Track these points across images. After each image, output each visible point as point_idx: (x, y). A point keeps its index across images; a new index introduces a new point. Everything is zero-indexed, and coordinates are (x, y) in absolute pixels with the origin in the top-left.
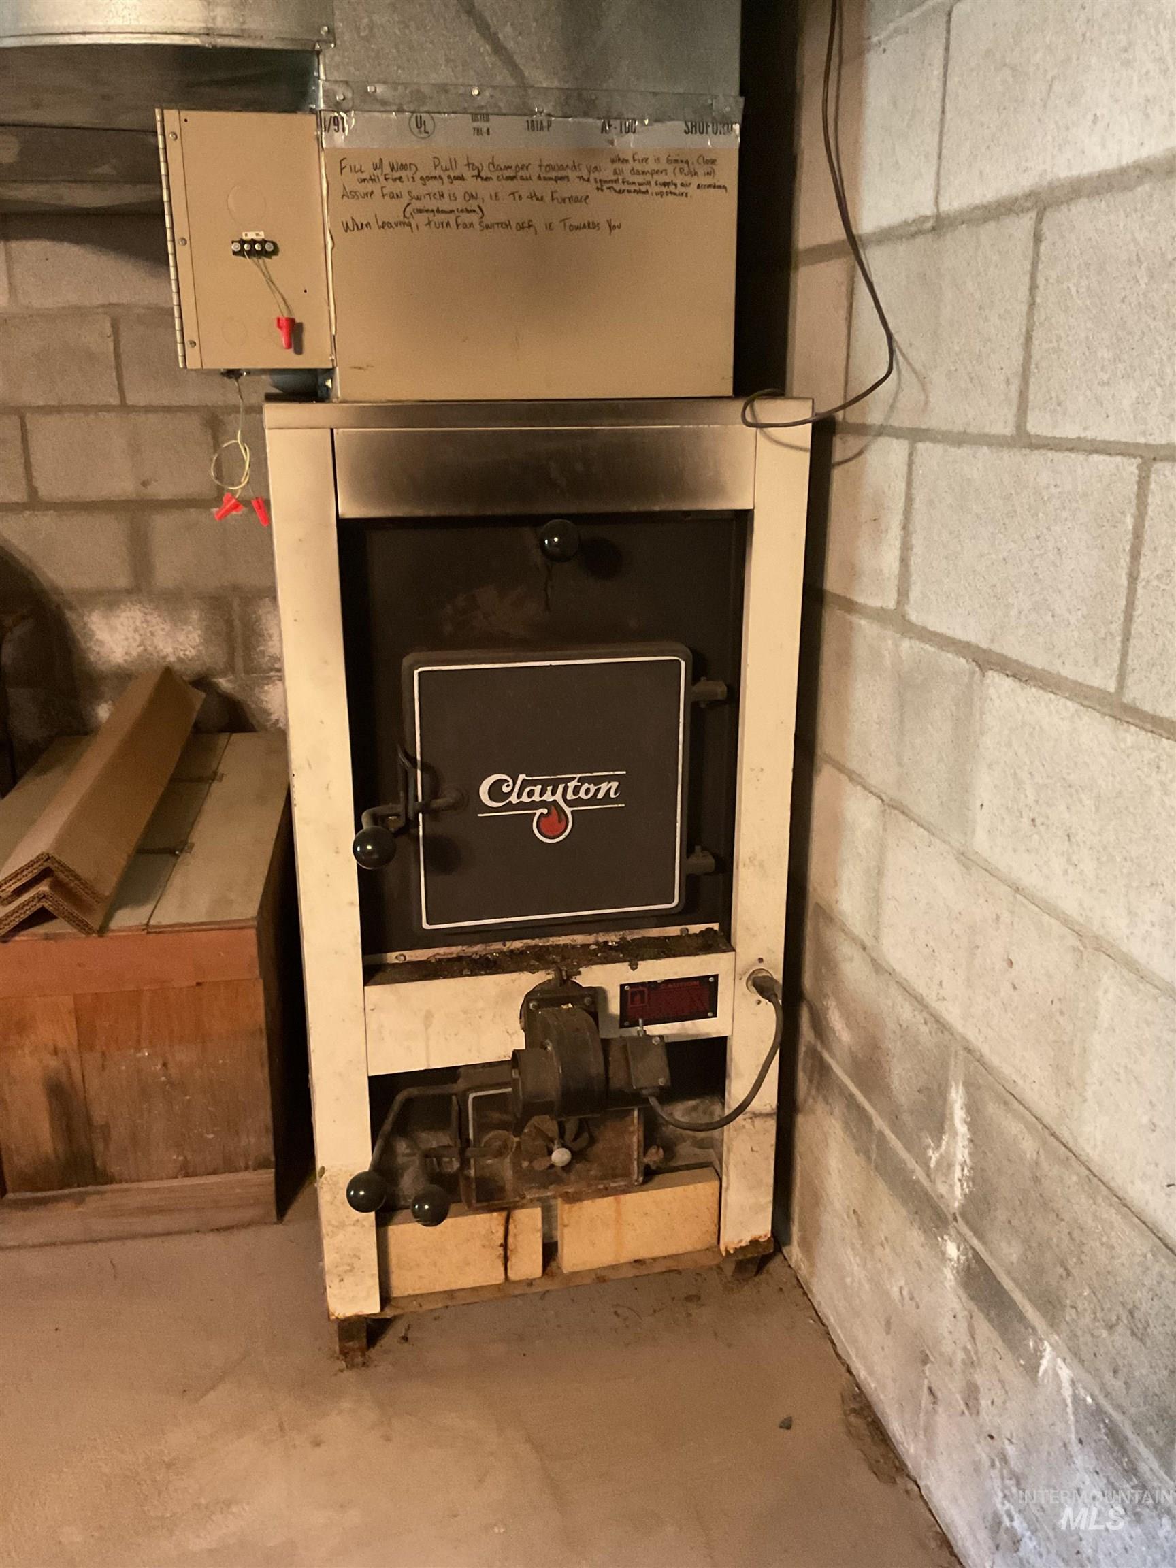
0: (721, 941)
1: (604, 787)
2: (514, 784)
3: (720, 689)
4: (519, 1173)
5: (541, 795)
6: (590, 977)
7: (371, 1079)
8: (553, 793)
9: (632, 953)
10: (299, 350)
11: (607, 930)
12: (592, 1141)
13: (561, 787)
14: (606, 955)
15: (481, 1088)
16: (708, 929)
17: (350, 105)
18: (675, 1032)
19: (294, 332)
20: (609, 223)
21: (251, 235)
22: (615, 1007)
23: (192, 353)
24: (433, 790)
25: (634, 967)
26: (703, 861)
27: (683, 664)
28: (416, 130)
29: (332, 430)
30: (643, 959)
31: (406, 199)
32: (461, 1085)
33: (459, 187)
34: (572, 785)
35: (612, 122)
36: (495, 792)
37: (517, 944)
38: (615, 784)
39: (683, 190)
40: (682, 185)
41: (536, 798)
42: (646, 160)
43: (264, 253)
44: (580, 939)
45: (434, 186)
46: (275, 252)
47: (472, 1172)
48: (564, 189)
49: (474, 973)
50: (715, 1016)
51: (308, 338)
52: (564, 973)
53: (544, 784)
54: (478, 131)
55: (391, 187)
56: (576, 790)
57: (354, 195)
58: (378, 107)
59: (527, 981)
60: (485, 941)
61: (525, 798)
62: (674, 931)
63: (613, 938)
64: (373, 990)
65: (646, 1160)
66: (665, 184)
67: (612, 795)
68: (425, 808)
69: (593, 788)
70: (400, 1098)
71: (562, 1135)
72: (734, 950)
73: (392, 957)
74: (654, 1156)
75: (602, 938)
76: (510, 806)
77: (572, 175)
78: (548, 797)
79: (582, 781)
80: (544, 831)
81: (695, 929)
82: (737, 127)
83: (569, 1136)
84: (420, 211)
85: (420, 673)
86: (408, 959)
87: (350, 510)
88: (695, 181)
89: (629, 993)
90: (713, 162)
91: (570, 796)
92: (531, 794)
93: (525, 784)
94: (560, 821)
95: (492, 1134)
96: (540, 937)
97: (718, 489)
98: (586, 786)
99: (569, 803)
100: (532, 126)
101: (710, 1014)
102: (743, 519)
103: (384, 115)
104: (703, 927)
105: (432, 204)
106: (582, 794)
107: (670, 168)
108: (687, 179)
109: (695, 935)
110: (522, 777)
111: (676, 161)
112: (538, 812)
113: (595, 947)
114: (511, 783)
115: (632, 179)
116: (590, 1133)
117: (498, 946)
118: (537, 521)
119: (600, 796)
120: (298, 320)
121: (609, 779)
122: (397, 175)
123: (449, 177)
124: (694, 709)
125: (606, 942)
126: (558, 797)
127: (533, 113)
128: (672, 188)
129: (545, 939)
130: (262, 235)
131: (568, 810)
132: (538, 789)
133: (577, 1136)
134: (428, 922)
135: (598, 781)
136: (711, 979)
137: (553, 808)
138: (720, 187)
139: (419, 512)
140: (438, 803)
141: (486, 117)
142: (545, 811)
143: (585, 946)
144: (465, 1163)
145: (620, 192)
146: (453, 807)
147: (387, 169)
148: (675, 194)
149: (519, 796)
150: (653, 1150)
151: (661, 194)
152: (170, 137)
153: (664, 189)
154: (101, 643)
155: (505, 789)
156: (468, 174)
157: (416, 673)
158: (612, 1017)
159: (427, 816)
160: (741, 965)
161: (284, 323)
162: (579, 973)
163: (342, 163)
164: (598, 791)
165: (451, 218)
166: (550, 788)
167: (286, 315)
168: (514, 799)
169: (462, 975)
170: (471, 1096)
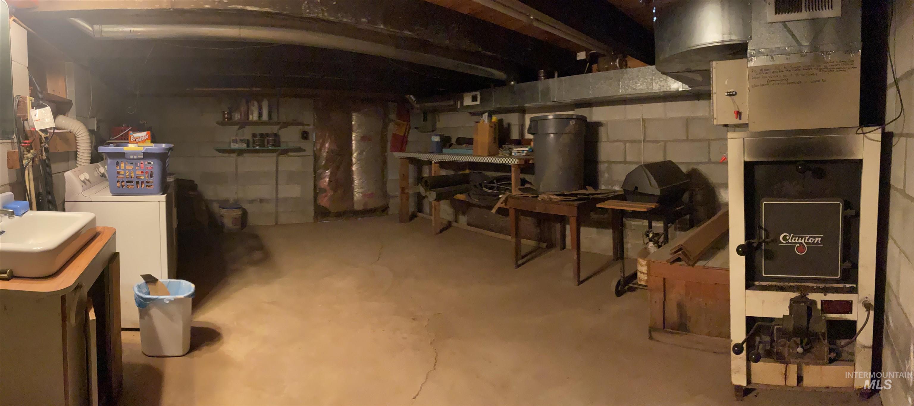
0: (854, 291)
1: (817, 239)
2: (790, 236)
3: (853, 212)
4: (790, 354)
5: (798, 240)
6: (812, 296)
7: (746, 317)
8: (801, 240)
9: (825, 291)
10: (740, 119)
11: (820, 283)
12: (812, 347)
13: (804, 239)
14: (817, 290)
15: (779, 325)
16: (852, 286)
17: (754, 55)
18: (838, 317)
19: (739, 114)
20: (823, 80)
21: (731, 91)
22: (819, 307)
23: (715, 121)
24: (767, 236)
25: (825, 295)
26: (848, 265)
27: (841, 204)
28: (771, 60)
29: (744, 139)
30: (828, 293)
31: (768, 78)
32: (773, 323)
33: (782, 74)
34: (807, 238)
35: (824, 53)
36: (784, 238)
37: (792, 284)
38: (820, 239)
39: (845, 69)
40: (844, 68)
41: (796, 241)
42: (833, 62)
43: (733, 95)
44: (811, 285)
45: (775, 74)
46: (736, 94)
47: (775, 350)
48: (811, 72)
49: (777, 290)
50: (851, 313)
51: (743, 116)
52: (803, 294)
53: (799, 237)
54: (787, 58)
55: (764, 75)
56: (808, 240)
57: (755, 78)
58: (762, 55)
59: (793, 295)
60: (783, 282)
61: (793, 241)
62: (841, 286)
63: (822, 286)
64: (748, 291)
65: (830, 356)
66: (839, 68)
67: (819, 242)
68: (764, 241)
69: (813, 240)
70: (756, 324)
71: (802, 343)
72: (858, 293)
73: (757, 283)
74: (833, 355)
75: (818, 285)
76: (789, 243)
77: (812, 67)
78: (800, 241)
79: (810, 237)
80: (798, 250)
81: (848, 286)
82: (860, 51)
83: (804, 344)
84: (772, 81)
85: (765, 204)
86: (761, 284)
87: (747, 159)
88: (848, 67)
89: (823, 302)
90: (853, 61)
91: (806, 241)
92: (795, 240)
93: (793, 237)
94: (803, 248)
95: (781, 340)
96: (800, 283)
97: (852, 154)
98: (811, 239)
99: (806, 243)
100: (802, 56)
101: (850, 313)
102: (861, 161)
103: (763, 57)
104: (851, 285)
105: (775, 79)
106: (810, 241)
107: (840, 64)
108: (846, 66)
109: (848, 287)
110: (792, 235)
111: (842, 62)
112: (797, 245)
113: (815, 288)
114: (789, 236)
115: (830, 67)
116: (812, 344)
117: (787, 284)
118: (795, 162)
119: (815, 242)
120: (740, 111)
121: (818, 237)
122: (766, 72)
123: (779, 71)
124: (845, 218)
125: (819, 287)
126: (803, 241)
127: (802, 52)
128: (841, 69)
129: (801, 283)
130: (733, 90)
131: (806, 245)
132: (797, 238)
133: (807, 345)
134: (764, 274)
135: (815, 237)
136: (850, 302)
137: (801, 245)
138: (855, 68)
139: (766, 160)
140: (767, 240)
141: (789, 54)
142: (799, 245)
143: (813, 287)
144: (772, 347)
145: (826, 71)
146: (772, 241)
147: (763, 70)
148: (842, 71)
149: (791, 240)
150: (832, 354)
151: (838, 71)
152: (714, 68)
153: (838, 70)
154: (722, 196)
155: (787, 238)
156: (784, 70)
157: (763, 203)
158: (818, 309)
159: (765, 244)
160: (860, 298)
161: (736, 112)
162: (808, 295)
163: (752, 69)
164: (815, 241)
165: (779, 82)
166: (800, 239)
167: (737, 110)
168: (790, 241)
169: (774, 291)
170: (775, 327)
